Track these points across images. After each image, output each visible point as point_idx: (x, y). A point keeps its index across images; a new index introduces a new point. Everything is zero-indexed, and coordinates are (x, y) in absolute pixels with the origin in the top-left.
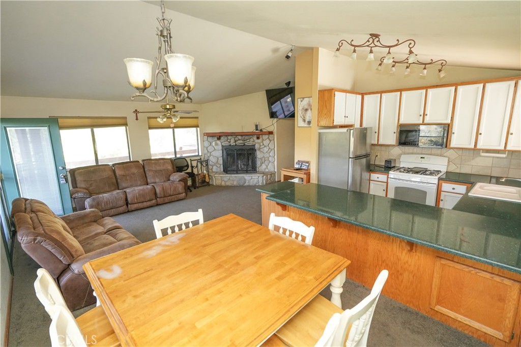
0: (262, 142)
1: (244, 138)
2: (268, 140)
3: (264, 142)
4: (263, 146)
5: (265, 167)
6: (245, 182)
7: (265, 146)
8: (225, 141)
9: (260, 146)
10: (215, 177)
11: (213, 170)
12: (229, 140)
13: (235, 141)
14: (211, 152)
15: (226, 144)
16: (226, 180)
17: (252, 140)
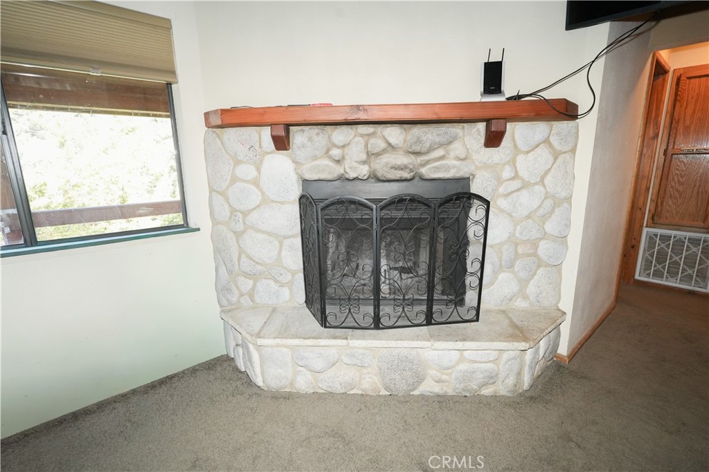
0: (513, 162)
1: (419, 141)
2: (543, 152)
3: (520, 158)
4: (516, 184)
5: (514, 287)
6: (420, 380)
7: (526, 185)
8: (315, 158)
9: (500, 181)
10: (259, 347)
11: (258, 299)
12: (336, 152)
13: (371, 155)
14: (245, 214)
15: (323, 169)
16: (318, 364)
17: (457, 149)
